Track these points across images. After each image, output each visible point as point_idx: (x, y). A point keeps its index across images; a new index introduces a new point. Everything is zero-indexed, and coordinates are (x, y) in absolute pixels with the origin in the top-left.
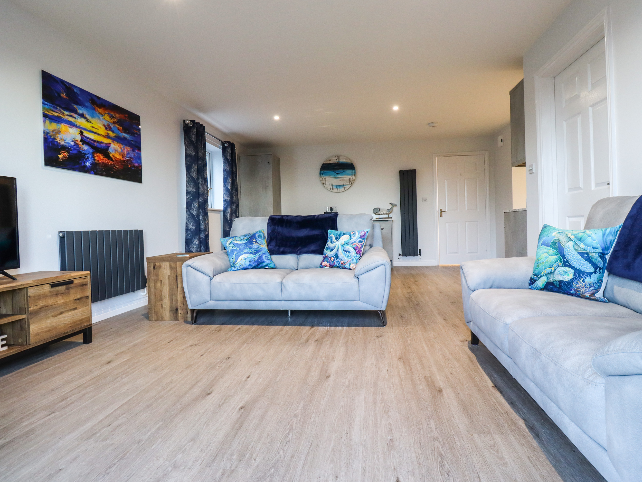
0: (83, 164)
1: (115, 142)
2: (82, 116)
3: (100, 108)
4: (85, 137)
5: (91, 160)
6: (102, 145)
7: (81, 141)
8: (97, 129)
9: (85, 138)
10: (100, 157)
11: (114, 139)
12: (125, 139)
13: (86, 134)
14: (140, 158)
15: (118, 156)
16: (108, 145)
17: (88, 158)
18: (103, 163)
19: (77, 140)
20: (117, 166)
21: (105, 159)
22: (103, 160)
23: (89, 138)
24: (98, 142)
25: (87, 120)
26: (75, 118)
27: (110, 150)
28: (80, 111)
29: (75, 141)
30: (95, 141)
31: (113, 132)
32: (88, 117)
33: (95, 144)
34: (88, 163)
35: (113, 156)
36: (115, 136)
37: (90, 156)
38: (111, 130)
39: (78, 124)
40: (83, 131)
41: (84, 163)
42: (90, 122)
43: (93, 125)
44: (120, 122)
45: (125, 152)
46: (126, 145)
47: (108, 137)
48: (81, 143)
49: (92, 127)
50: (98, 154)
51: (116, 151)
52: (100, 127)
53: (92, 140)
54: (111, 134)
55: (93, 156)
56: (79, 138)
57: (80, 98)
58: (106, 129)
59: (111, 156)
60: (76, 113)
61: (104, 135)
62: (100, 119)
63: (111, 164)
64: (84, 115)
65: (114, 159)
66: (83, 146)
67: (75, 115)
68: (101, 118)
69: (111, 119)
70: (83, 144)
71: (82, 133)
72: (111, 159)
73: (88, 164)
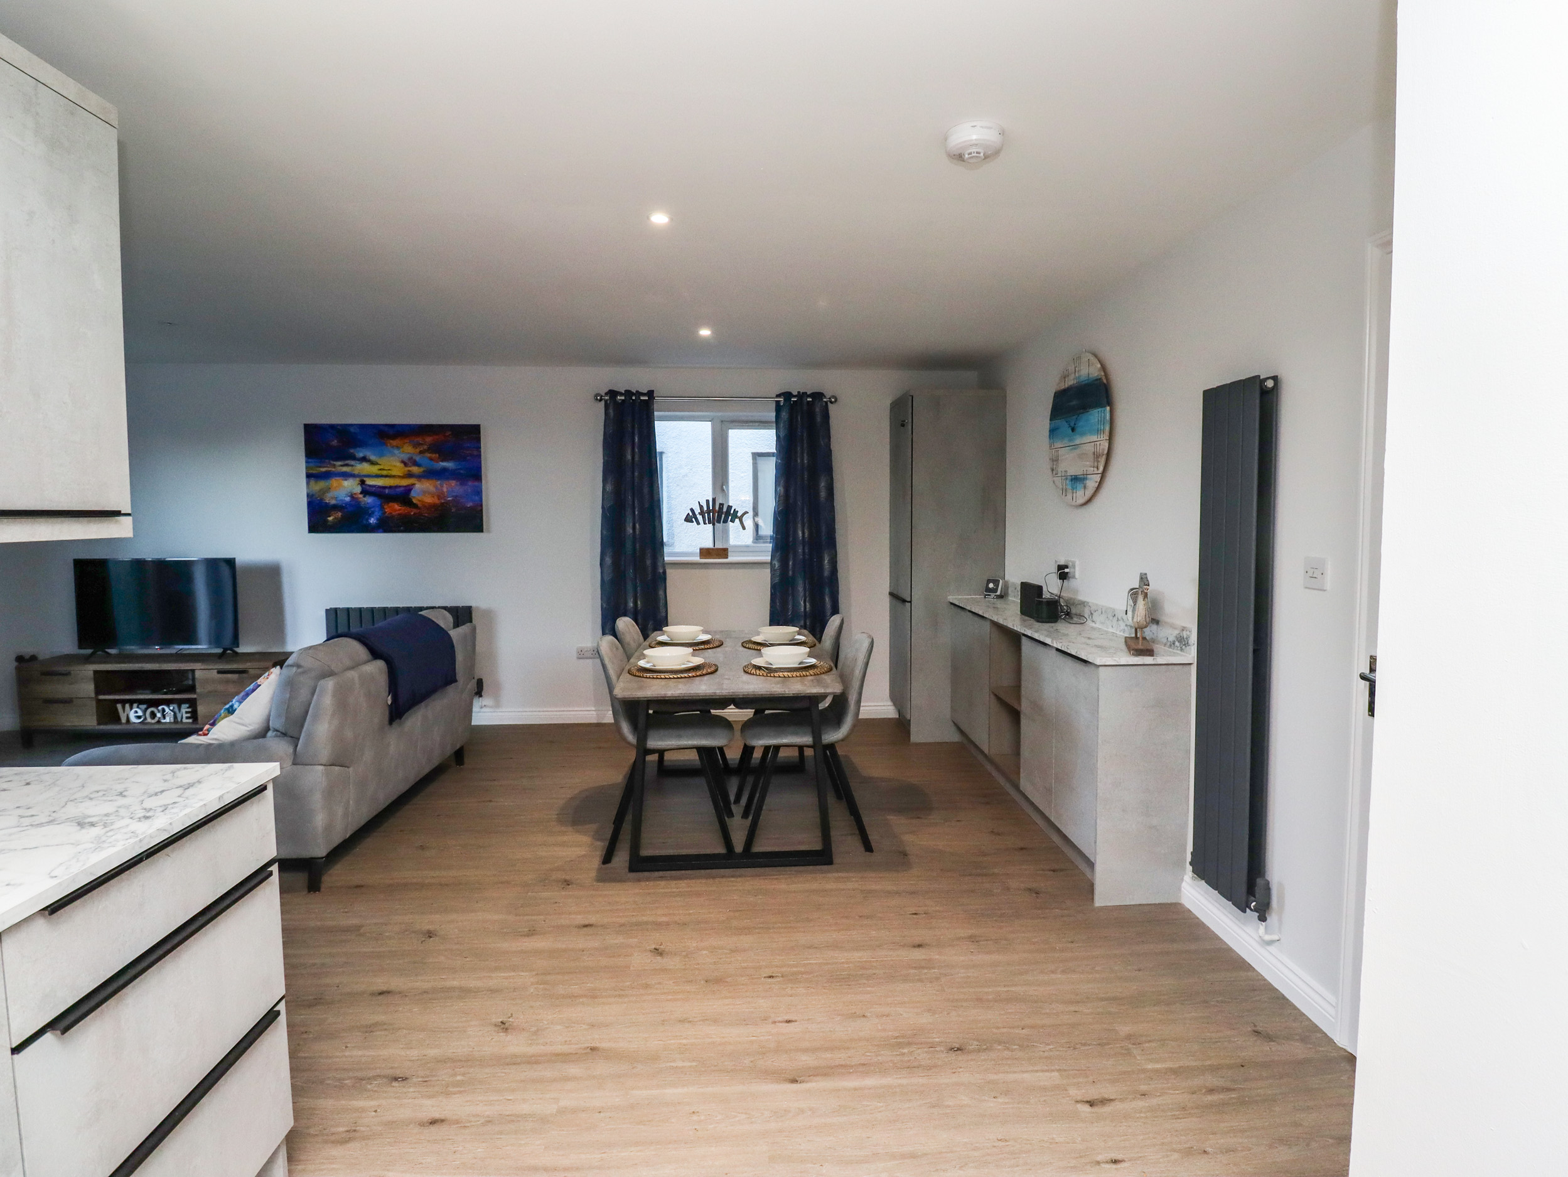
0: (365, 522)
1: (423, 480)
2: (364, 459)
3: (393, 439)
4: (370, 486)
5: (378, 514)
6: (398, 490)
7: (361, 493)
8: (389, 470)
9: (368, 488)
10: (396, 508)
11: (419, 477)
12: (445, 470)
13: (370, 482)
14: (479, 492)
15: (429, 500)
16: (409, 489)
17: (373, 513)
18: (399, 514)
19: (355, 494)
20: (426, 515)
21: (403, 508)
22: (400, 510)
23: (374, 486)
24: (390, 487)
25: (373, 463)
26: (352, 466)
27: (413, 494)
28: (361, 455)
29: (352, 496)
30: (385, 488)
31: (419, 465)
32: (373, 458)
33: (385, 492)
34: (372, 519)
35: (419, 501)
36: (424, 471)
37: (377, 509)
38: (415, 464)
39: (356, 472)
40: (365, 479)
41: (367, 520)
42: (377, 464)
43: (382, 467)
44: (433, 448)
45: (445, 490)
46: (447, 479)
47: (410, 475)
48: (361, 496)
49: (380, 470)
50: (391, 504)
51: (424, 492)
52: (395, 466)
53: (380, 487)
54: (415, 470)
55: (382, 507)
56: (358, 489)
57: (359, 437)
58: (405, 464)
59: (415, 501)
60: (354, 458)
61: (402, 475)
62: (393, 455)
63: (414, 514)
64: (367, 457)
65: (420, 505)
66: (365, 499)
67: (352, 463)
68: (396, 452)
69: (417, 448)
70: (364, 497)
71: (362, 482)
72: (415, 506)
73: (372, 521)
